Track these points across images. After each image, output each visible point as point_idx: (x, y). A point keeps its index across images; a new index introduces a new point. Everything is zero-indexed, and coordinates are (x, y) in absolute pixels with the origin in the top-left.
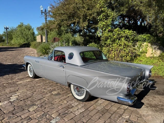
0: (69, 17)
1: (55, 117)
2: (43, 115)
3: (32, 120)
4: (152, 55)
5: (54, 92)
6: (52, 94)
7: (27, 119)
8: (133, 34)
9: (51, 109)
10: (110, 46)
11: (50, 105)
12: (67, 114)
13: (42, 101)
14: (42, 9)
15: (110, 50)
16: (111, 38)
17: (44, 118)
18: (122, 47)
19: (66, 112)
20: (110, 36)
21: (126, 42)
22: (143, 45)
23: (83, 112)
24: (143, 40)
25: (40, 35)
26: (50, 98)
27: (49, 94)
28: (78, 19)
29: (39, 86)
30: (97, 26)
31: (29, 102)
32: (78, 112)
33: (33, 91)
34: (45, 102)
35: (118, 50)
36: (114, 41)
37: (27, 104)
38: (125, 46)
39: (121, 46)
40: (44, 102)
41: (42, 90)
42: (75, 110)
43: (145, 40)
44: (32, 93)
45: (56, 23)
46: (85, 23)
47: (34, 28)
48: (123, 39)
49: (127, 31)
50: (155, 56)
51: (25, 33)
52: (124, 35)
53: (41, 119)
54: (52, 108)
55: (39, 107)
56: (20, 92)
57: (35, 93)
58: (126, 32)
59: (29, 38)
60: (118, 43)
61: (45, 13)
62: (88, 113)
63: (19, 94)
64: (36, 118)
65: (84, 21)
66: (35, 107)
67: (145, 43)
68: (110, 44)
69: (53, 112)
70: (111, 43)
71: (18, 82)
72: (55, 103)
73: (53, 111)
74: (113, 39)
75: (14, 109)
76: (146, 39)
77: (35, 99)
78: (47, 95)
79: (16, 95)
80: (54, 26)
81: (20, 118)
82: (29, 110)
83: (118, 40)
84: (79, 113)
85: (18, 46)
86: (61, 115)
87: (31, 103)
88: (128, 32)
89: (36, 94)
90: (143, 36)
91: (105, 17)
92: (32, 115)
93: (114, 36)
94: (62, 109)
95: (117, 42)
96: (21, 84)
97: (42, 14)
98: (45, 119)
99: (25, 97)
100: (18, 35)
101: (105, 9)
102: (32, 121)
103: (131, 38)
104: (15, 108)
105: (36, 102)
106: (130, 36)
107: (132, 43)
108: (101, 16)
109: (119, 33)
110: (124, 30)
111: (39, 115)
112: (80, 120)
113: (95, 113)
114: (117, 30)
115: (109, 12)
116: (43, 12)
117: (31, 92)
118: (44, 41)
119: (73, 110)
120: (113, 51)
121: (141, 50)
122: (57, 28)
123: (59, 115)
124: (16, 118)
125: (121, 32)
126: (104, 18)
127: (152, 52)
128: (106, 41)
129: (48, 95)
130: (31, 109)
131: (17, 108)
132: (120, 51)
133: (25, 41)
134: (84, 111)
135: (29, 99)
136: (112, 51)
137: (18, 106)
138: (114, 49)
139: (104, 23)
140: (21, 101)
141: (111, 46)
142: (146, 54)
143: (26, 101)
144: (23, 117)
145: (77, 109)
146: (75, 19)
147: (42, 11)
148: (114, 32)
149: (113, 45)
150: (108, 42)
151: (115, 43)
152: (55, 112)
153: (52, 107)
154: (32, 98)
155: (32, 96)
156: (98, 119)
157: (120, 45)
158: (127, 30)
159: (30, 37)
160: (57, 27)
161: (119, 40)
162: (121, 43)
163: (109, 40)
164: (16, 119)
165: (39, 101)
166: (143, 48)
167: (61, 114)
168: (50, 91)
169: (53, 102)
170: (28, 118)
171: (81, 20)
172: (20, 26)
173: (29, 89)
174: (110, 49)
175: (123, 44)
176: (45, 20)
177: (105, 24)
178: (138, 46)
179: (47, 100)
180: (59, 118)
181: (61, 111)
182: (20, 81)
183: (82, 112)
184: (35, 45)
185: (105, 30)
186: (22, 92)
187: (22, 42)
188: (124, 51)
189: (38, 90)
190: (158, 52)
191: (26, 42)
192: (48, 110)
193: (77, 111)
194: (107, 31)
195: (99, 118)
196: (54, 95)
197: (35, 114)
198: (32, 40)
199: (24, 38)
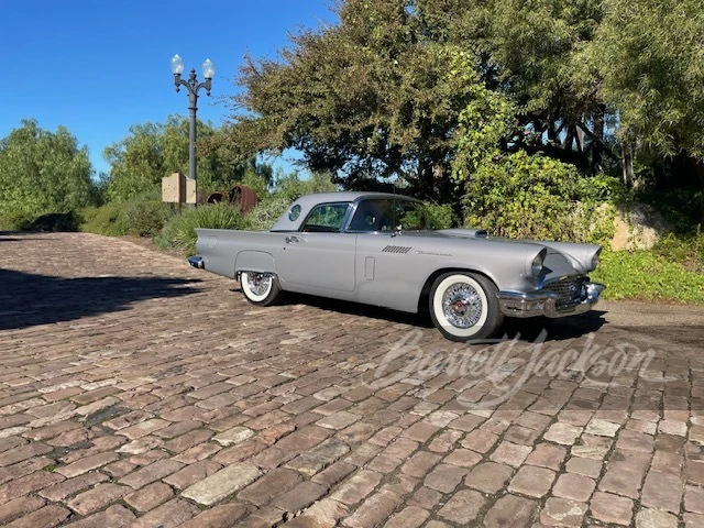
4: (631, 243)
10: (500, 211)
14: (179, 69)
16: (502, 185)
18: (539, 214)
21: (552, 199)
22: (598, 209)
24: (598, 195)
25: (177, 174)
30: (451, 144)
35: (526, 225)
36: (511, 194)
38: (549, 211)
39: (536, 210)
43: (602, 196)
48: (539, 188)
49: (548, 162)
50: (641, 246)
51: (50, 170)
52: (541, 174)
58: (545, 166)
59: (69, 192)
60: (524, 201)
61: (191, 84)
65: (405, 125)
67: (605, 205)
68: (499, 203)
70: (502, 199)
74: (508, 187)
76: (609, 192)
83: (523, 193)
88: (554, 167)
90: (600, 181)
93: (513, 179)
95: (522, 198)
97: (178, 90)
101: (479, 88)
103: (563, 184)
106: (560, 180)
107: (567, 201)
108: (469, 109)
109: (527, 167)
110: (539, 160)
114: (520, 158)
115: (493, 97)
116: (183, 82)
118: (191, 199)
120: (510, 228)
121: (592, 228)
125: (532, 164)
126: (479, 118)
127: (629, 235)
128: (486, 192)
132: (533, 228)
133: (45, 206)
136: (507, 226)
138: (513, 222)
139: (478, 135)
141: (501, 208)
142: (610, 241)
146: (373, 117)
147: (179, 75)
148: (509, 163)
149: (509, 206)
150: (493, 197)
151: (514, 201)
158: (549, 158)
159: (72, 185)
161: (526, 189)
162: (534, 202)
163: (496, 191)
166: (600, 221)
174: (502, 218)
175: (541, 204)
177: (483, 136)
178: (580, 216)
184: (113, 220)
185: (479, 157)
187: (32, 207)
188: (548, 227)
190: (650, 235)
191: (52, 209)
194: (489, 160)
198: (82, 200)
199: (44, 190)
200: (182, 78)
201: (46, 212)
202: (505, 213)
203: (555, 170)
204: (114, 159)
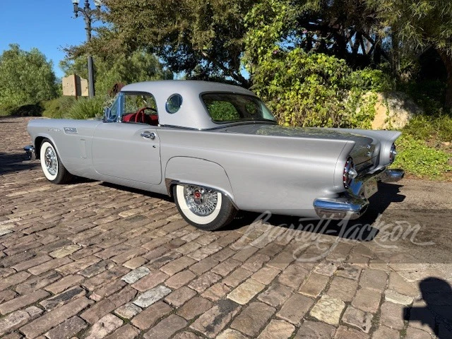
0: (161, 18)
1: (133, 268)
2: (97, 265)
3: (62, 277)
4: (387, 124)
5: (124, 213)
6: (118, 218)
7: (47, 276)
8: (338, 65)
9: (120, 250)
10: (279, 99)
11: (117, 242)
12: (171, 259)
13: (91, 233)
15: (278, 110)
16: (280, 76)
17: (101, 270)
18: (310, 101)
19: (168, 254)
20: (277, 70)
21: (320, 87)
22: (364, 97)
23: (216, 253)
24: (364, 85)
25: (73, 76)
26: (114, 226)
27: (111, 218)
28: (185, 23)
29: (78, 200)
30: (240, 42)
31: (51, 238)
32: (202, 254)
33: (62, 212)
34: (101, 236)
35: (299, 110)
36: (288, 84)
37: (44, 242)
38: (317, 98)
39: (308, 97)
40: (96, 236)
41: (89, 210)
42: (192, 249)
43: (367, 86)
44: (58, 218)
45: (122, 35)
46: (208, 32)
47: (51, 61)
48: (312, 79)
49: (322, 57)
50: (395, 126)
51: (26, 76)
52: (315, 67)
53: (92, 275)
54: (125, 249)
55: (82, 248)
56: (20, 215)
57: (67, 217)
58: (319, 61)
59: (38, 90)
60: (298, 90)
61: (86, 11)
62: (230, 255)
63: (16, 220)
64: (75, 273)
65: (204, 28)
66: (69, 247)
67: (369, 94)
68: (277, 92)
69: (128, 258)
70: (279, 89)
71: (10, 192)
72: (133, 236)
73: (128, 255)
74: (286, 78)
75: (3, 255)
76: (372, 83)
77: (67, 229)
78: (105, 221)
79: (7, 222)
80: (116, 44)
81: (24, 274)
82: (54, 256)
83: (298, 83)
84: (205, 256)
85: (5, 114)
86: (152, 264)
87: (58, 238)
88: (326, 61)
89: (71, 219)
90: (366, 74)
91: (262, 17)
92: (64, 268)
93: (290, 71)
94: (152, 250)
95: (297, 87)
96: (21, 196)
97: (77, 16)
98: (105, 274)
99: (37, 227)
100: (5, 83)
102: (63, 279)
103: (333, 75)
104: (8, 253)
105: (73, 237)
106: (330, 72)
107: (336, 90)
108: (253, 11)
109: (303, 61)
110: (314, 55)
111: (86, 266)
112: (209, 270)
113: (251, 254)
114: (297, 54)
115: (275, 1)
116: (80, 9)
117: (56, 214)
118: (85, 93)
119: (186, 251)
120: (286, 113)
121: (358, 111)
122: (125, 52)
123: (146, 263)
124: (13, 274)
125: (308, 59)
126: (261, 20)
127: (386, 117)
128: (267, 84)
129: (109, 221)
130: (59, 254)
131: (15, 252)
132: (304, 112)
133: (25, 100)
134: (217, 250)
135: (50, 231)
136: (283, 111)
137: (16, 246)
138: (287, 107)
139: (260, 33)
140: (25, 235)
141: (280, 97)
142: (371, 122)
143: (41, 235)
144: (34, 271)
145: (198, 247)
146: (179, 22)
147: (77, 4)
148: (288, 58)
149: (286, 95)
150: (273, 87)
151: (290, 90)
152: (133, 256)
153: (124, 247)
154: (58, 227)
155: (58, 223)
156: (260, 266)
157: (305, 95)
158: (323, 54)
159: (40, 86)
160: (125, 48)
161: (302, 81)
162: (307, 91)
163: (275, 82)
164: (12, 277)
165: (82, 234)
166: (364, 105)
167: (151, 262)
168: (113, 211)
169: (123, 235)
170: (52, 273)
171: (195, 26)
172: (10, 55)
173: (48, 207)
174: (279, 105)
175: (312, 93)
176: (86, 32)
177: (263, 34)
178: (350, 102)
179: (105, 230)
180: (147, 269)
181: (149, 253)
182: (19, 190)
183: (212, 252)
184: (58, 108)
185: (264, 52)
186: (25, 214)
187: (17, 100)
188: (317, 111)
189: (76, 211)
190: (403, 117)
191: (29, 102)
192: (112, 254)
193: (198, 251)
194: (270, 55)
195: (263, 265)
196: (127, 220)
197: (72, 265)
198: (47, 95)
199: (24, 90)
200: (79, 6)
201: (26, 104)
202: (281, 102)
203: (327, 64)
204: (66, 69)
